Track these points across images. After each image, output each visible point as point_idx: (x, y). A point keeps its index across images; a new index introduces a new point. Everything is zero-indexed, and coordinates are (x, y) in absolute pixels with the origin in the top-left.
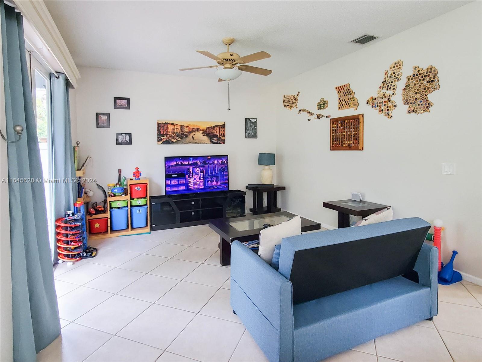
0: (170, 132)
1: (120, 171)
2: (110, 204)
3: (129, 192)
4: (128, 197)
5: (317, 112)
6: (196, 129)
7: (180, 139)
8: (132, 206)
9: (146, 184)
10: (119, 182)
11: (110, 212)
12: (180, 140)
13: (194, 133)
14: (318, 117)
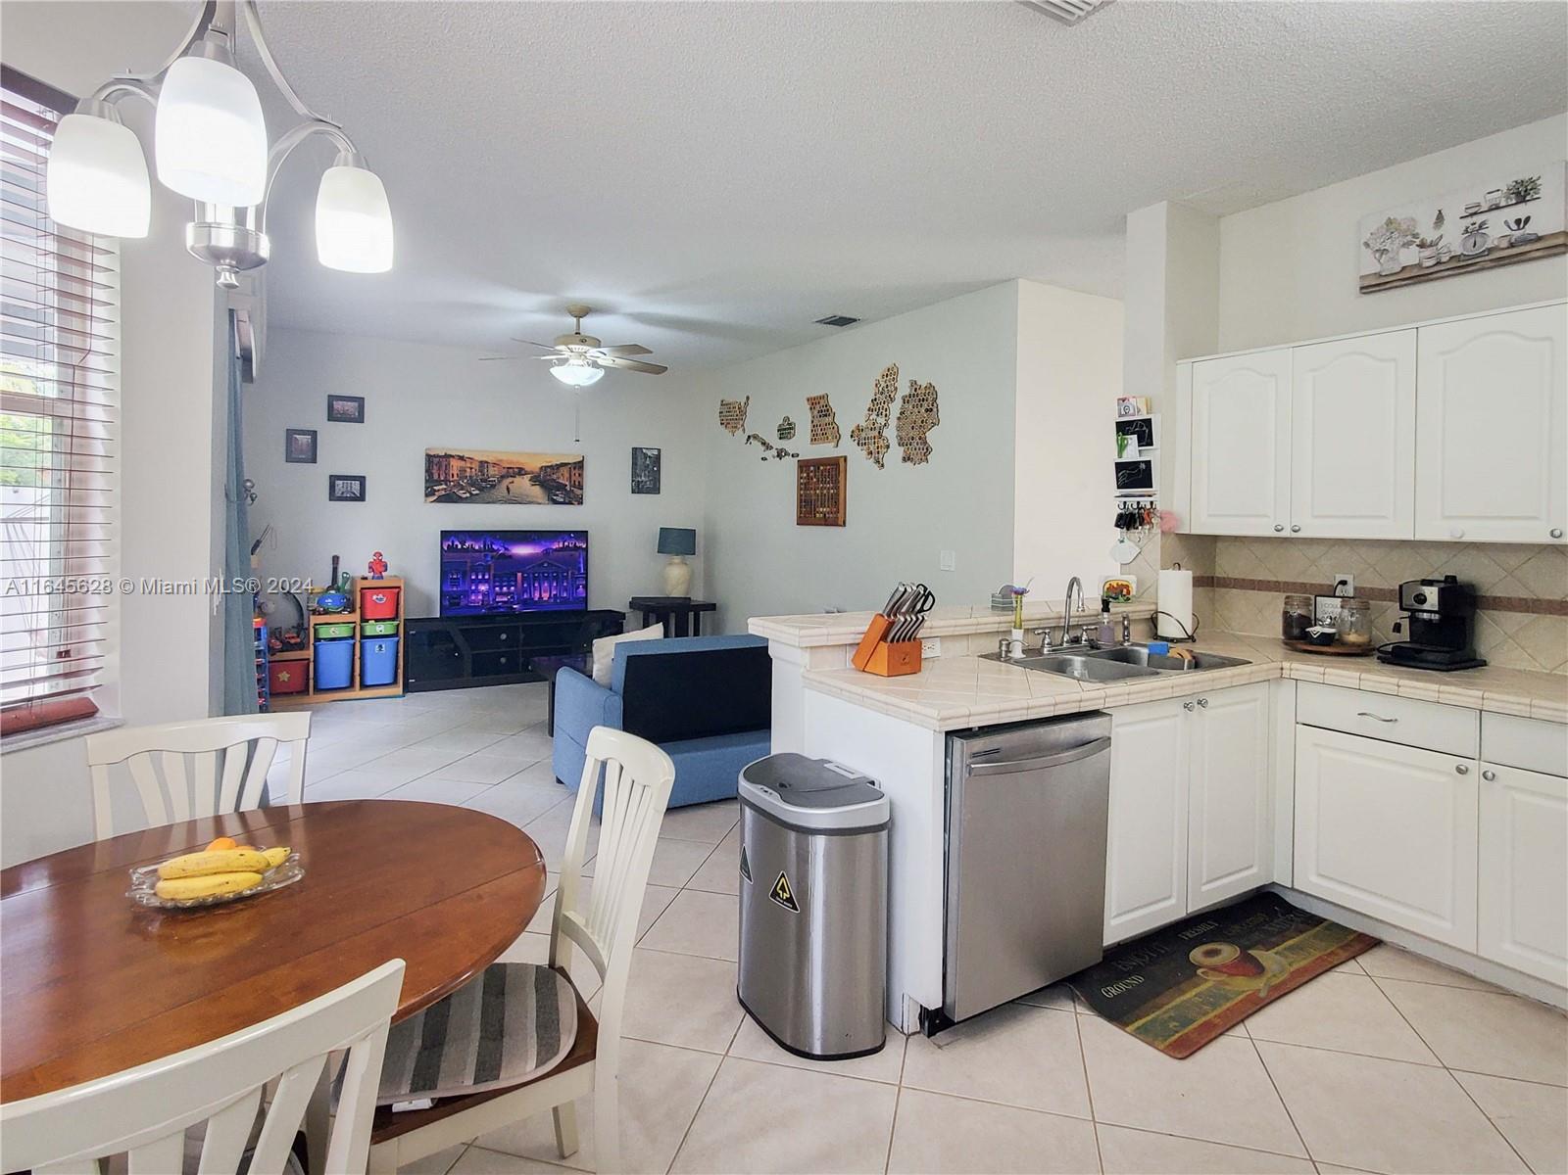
0: (455, 476)
1: (336, 559)
2: (316, 630)
3: (358, 605)
4: (356, 617)
5: (777, 444)
6: (516, 470)
7: (477, 492)
8: (363, 637)
9: (397, 590)
10: (333, 584)
11: (315, 648)
12: (477, 494)
13: (510, 479)
14: (779, 456)
